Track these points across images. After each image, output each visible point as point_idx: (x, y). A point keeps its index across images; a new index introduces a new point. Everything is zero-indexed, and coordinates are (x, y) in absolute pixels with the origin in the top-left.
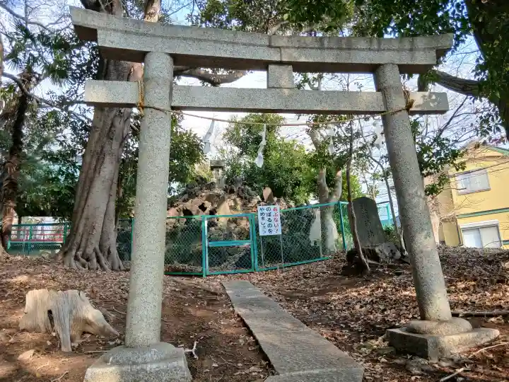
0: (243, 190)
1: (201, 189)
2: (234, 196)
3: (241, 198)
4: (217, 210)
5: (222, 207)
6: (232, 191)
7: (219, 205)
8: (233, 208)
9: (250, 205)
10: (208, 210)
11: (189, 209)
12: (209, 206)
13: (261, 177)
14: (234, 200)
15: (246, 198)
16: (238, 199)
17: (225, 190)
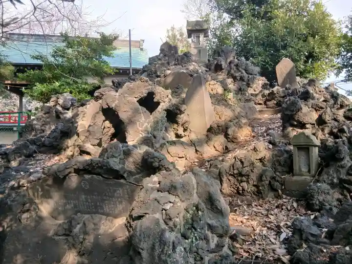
0: (237, 65)
1: (168, 63)
2: (221, 76)
3: (235, 78)
4: (183, 107)
5: (197, 98)
6: (218, 68)
7: (190, 96)
8: (219, 100)
9: (250, 91)
10: (163, 106)
11: (113, 105)
12: (165, 99)
13: (260, 49)
14: (223, 84)
15: (242, 79)
16: (230, 81)
17: (208, 66)
